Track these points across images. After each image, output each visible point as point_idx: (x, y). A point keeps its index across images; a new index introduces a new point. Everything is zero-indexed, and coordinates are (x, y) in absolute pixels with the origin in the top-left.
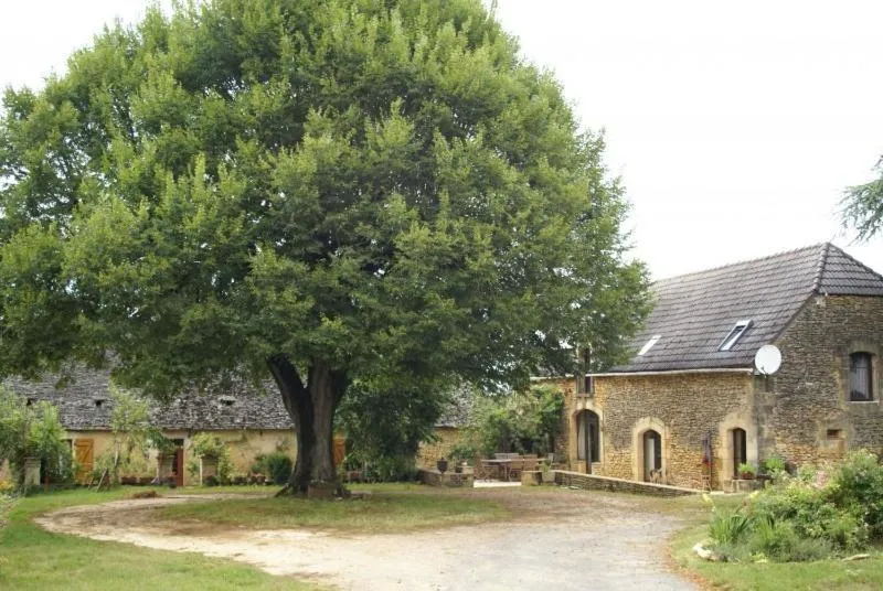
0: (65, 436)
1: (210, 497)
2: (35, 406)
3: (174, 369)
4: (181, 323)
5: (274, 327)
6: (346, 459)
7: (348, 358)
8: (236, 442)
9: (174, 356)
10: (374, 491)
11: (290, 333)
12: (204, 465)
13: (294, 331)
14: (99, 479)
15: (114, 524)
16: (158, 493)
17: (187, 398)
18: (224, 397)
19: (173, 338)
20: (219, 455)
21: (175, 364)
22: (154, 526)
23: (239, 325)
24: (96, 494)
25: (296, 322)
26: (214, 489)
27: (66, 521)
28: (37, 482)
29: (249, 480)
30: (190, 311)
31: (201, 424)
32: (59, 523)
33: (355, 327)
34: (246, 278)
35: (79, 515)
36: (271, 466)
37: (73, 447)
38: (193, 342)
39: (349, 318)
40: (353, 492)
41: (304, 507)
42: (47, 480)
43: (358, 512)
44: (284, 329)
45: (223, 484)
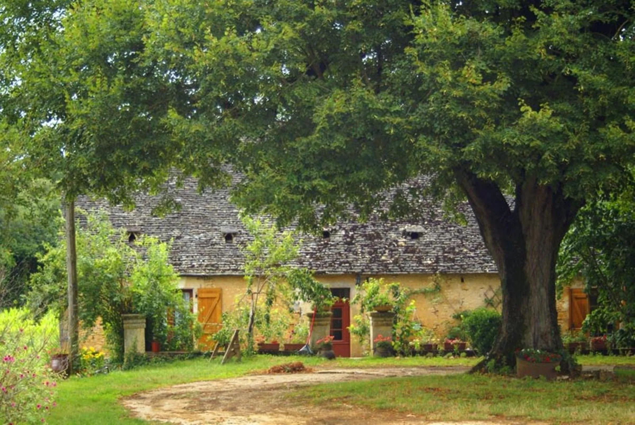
0: (181, 284)
1: (381, 372)
2: (138, 242)
3: (307, 186)
4: (315, 120)
5: (451, 122)
6: (587, 318)
7: (563, 168)
8: (425, 293)
9: (307, 166)
10: (617, 367)
11: (475, 131)
12: (376, 326)
13: (479, 127)
14: (226, 345)
15: (233, 409)
16: (306, 366)
17: (354, 229)
18: (409, 228)
19: (305, 140)
20: (397, 311)
21: (308, 178)
22: (287, 414)
23: (398, 120)
24: (220, 367)
25: (484, 114)
26: (389, 361)
27: (168, 404)
28: (141, 349)
29: (441, 348)
30: (328, 102)
31: (375, 267)
32: (157, 407)
33: (573, 120)
34: (408, 50)
35: (187, 396)
36: (473, 328)
37: (195, 300)
38: (333, 146)
39: (565, 107)
40: (584, 369)
41: (509, 389)
42: (154, 345)
43: (588, 399)
44: (466, 125)
45: (403, 354)
